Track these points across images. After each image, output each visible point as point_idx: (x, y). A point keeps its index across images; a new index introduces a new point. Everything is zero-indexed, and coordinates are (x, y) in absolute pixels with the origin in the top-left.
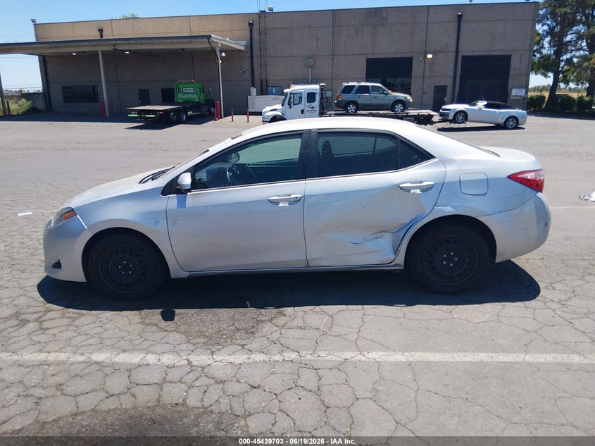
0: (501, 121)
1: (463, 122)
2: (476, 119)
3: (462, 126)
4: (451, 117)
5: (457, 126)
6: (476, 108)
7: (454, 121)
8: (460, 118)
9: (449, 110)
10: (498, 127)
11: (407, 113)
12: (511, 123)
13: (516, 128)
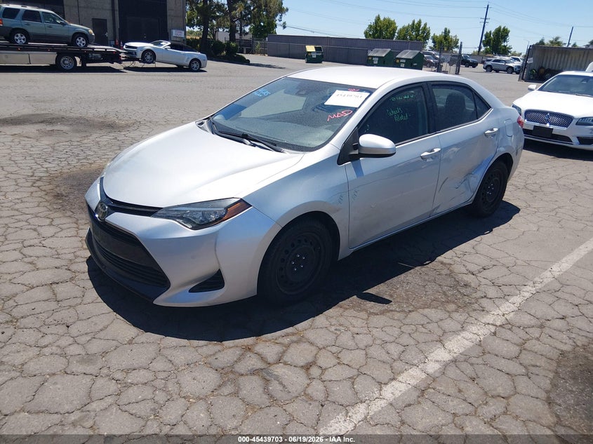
0: (186, 62)
1: (152, 62)
2: (164, 60)
3: (152, 65)
4: (139, 56)
5: (146, 65)
6: (162, 47)
7: (143, 60)
8: (149, 57)
9: (136, 48)
10: (180, 69)
11: (93, 49)
12: (195, 65)
13: (199, 71)
